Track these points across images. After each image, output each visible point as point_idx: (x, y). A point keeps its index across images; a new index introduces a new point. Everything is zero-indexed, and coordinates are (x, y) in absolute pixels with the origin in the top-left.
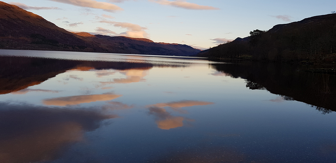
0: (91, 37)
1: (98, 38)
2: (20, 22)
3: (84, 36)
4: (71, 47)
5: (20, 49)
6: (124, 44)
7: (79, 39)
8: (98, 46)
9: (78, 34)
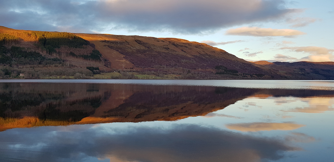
0: (269, 65)
1: (276, 66)
2: (208, 56)
3: (262, 64)
4: (249, 76)
5: (207, 79)
6: (305, 70)
7: (257, 67)
8: (276, 74)
9: (256, 63)
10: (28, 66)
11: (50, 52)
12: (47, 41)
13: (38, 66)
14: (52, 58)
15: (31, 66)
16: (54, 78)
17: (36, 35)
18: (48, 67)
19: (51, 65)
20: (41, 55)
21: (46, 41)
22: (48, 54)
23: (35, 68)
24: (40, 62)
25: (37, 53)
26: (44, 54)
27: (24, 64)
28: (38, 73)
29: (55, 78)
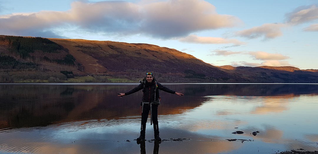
0: (234, 69)
1: (239, 70)
2: (177, 61)
3: (227, 68)
4: (216, 79)
6: (266, 74)
7: (223, 71)
8: (241, 77)
9: (221, 68)
11: (24, 56)
13: (12, 70)
14: (26, 62)
15: (5, 70)
16: (28, 82)
18: (22, 71)
19: (25, 69)
20: (15, 60)
21: (20, 45)
22: (22, 59)
23: (9, 73)
25: (10, 58)
26: (17, 58)
28: (12, 77)
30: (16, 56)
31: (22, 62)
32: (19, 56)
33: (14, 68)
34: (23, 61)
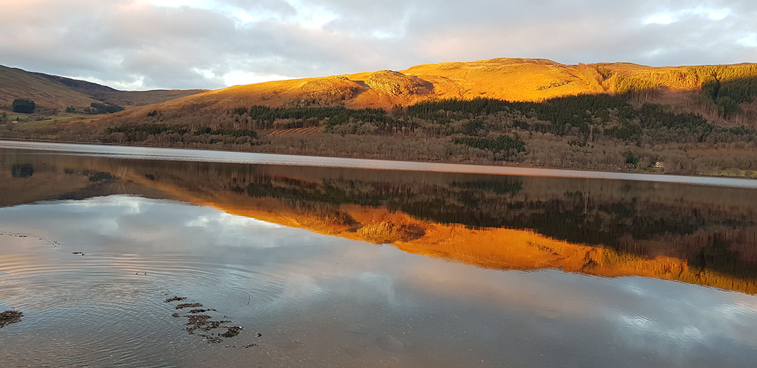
10: (674, 146)
11: (727, 113)
12: (722, 87)
13: (696, 146)
14: (731, 126)
15: (680, 145)
16: (731, 175)
17: (697, 76)
18: (720, 149)
19: (727, 144)
20: (705, 121)
21: (719, 86)
22: (721, 119)
23: (688, 151)
24: (701, 137)
25: (695, 117)
26: (711, 118)
27: (667, 141)
28: (695, 161)
29: (735, 175)
30: (709, 114)
31: (720, 127)
32: (716, 112)
33: (701, 140)
34: (723, 124)
